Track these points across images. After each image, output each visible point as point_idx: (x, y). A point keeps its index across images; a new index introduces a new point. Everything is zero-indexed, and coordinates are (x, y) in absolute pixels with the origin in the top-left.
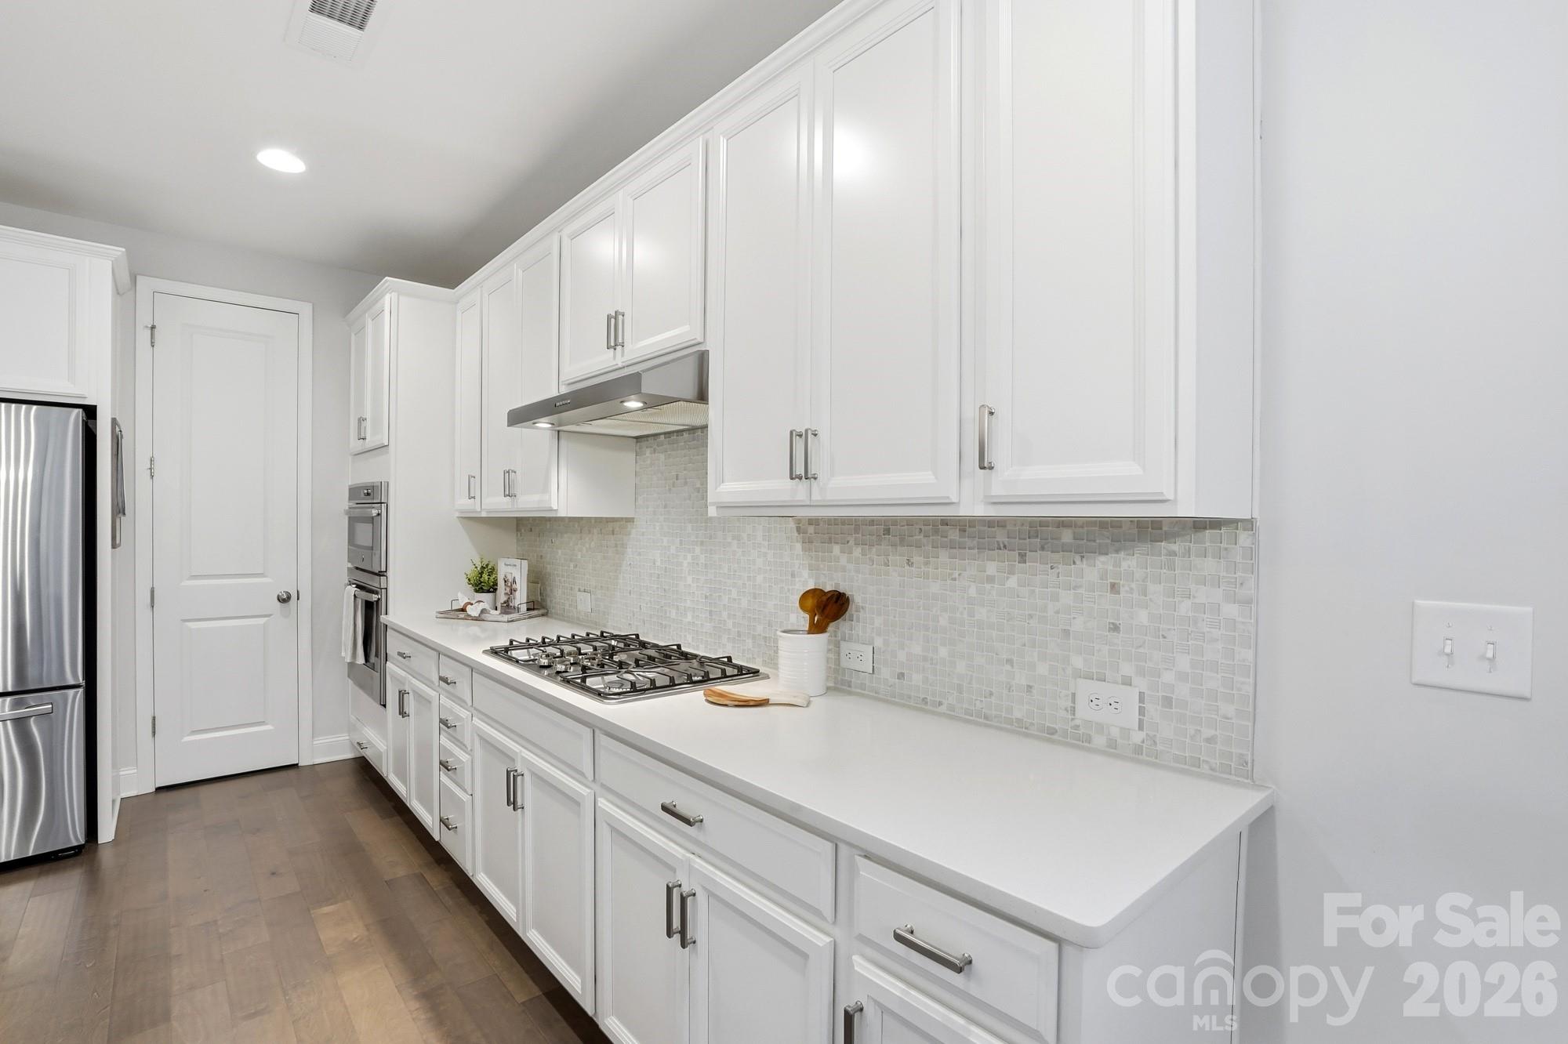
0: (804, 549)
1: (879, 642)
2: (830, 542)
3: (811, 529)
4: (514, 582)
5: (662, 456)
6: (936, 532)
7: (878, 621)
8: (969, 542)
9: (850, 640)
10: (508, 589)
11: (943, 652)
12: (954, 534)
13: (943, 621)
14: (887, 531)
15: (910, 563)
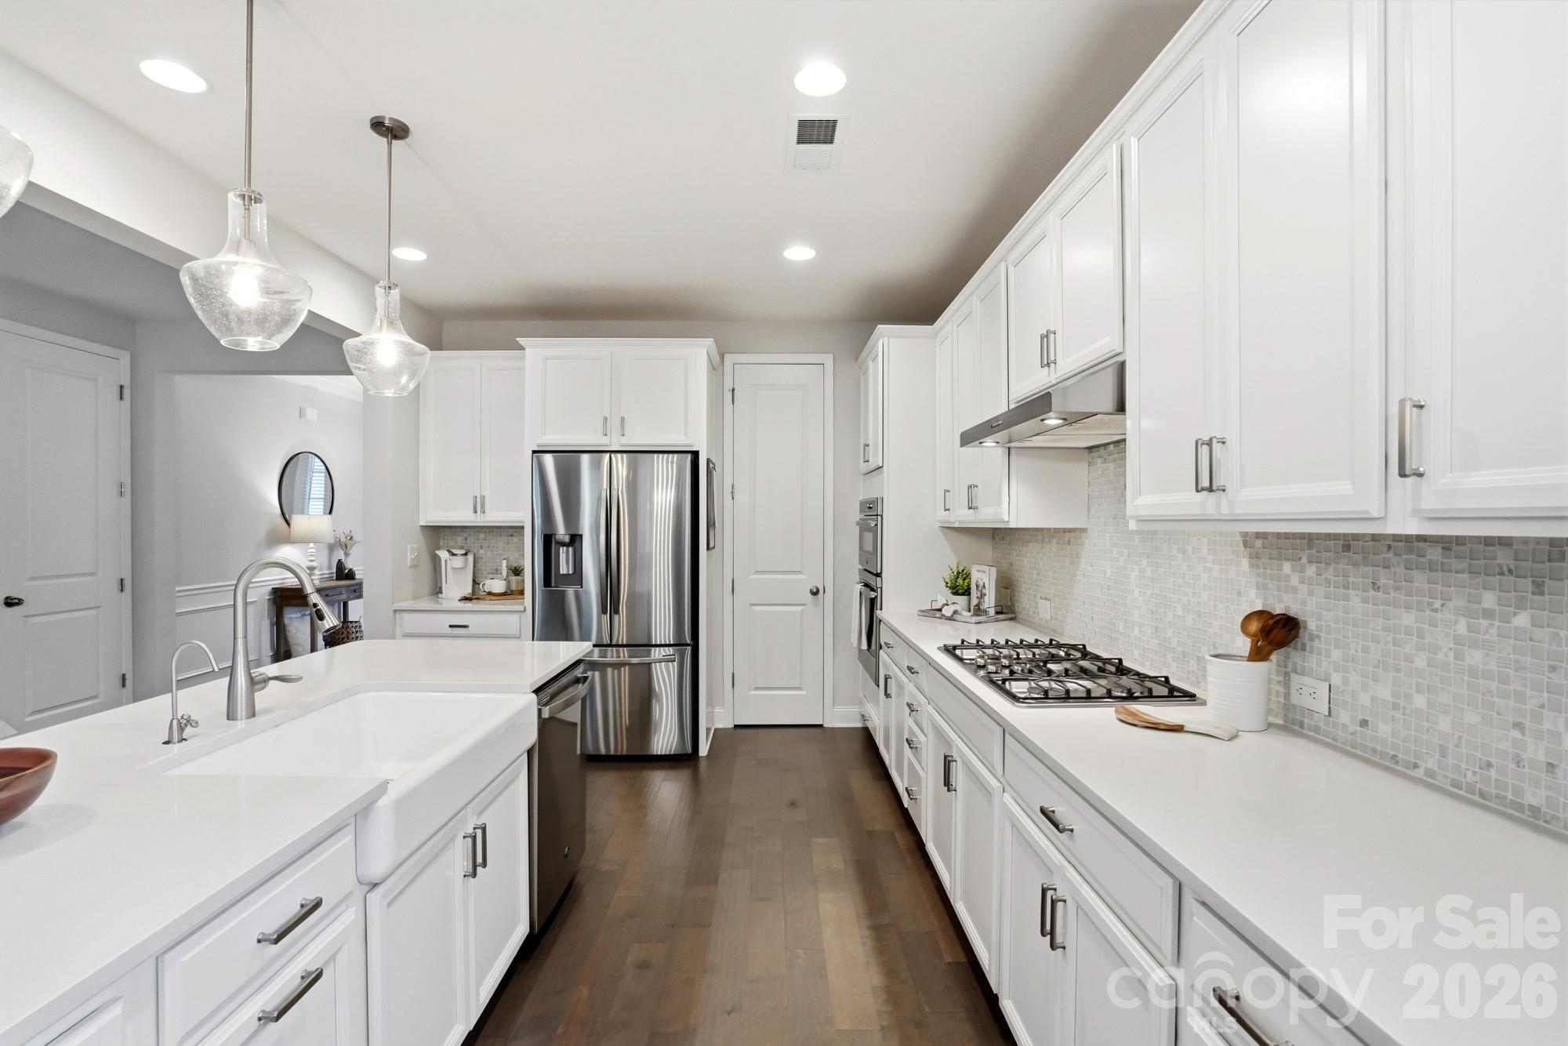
0: (1251, 566)
1: (1336, 679)
2: (1279, 558)
3: (1259, 543)
4: (984, 586)
5: (1112, 466)
6: (1410, 550)
7: (1336, 654)
8: (1456, 564)
9: (1303, 673)
10: (979, 595)
11: (1420, 701)
12: (1434, 554)
13: (1420, 662)
14: (1347, 548)
15: (1375, 587)
